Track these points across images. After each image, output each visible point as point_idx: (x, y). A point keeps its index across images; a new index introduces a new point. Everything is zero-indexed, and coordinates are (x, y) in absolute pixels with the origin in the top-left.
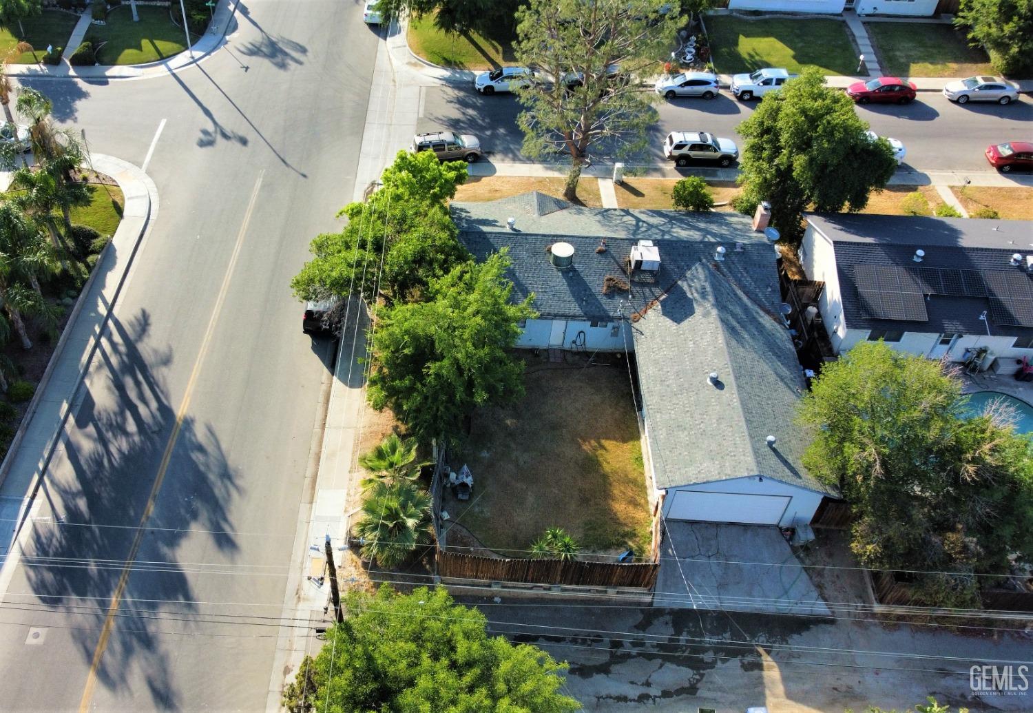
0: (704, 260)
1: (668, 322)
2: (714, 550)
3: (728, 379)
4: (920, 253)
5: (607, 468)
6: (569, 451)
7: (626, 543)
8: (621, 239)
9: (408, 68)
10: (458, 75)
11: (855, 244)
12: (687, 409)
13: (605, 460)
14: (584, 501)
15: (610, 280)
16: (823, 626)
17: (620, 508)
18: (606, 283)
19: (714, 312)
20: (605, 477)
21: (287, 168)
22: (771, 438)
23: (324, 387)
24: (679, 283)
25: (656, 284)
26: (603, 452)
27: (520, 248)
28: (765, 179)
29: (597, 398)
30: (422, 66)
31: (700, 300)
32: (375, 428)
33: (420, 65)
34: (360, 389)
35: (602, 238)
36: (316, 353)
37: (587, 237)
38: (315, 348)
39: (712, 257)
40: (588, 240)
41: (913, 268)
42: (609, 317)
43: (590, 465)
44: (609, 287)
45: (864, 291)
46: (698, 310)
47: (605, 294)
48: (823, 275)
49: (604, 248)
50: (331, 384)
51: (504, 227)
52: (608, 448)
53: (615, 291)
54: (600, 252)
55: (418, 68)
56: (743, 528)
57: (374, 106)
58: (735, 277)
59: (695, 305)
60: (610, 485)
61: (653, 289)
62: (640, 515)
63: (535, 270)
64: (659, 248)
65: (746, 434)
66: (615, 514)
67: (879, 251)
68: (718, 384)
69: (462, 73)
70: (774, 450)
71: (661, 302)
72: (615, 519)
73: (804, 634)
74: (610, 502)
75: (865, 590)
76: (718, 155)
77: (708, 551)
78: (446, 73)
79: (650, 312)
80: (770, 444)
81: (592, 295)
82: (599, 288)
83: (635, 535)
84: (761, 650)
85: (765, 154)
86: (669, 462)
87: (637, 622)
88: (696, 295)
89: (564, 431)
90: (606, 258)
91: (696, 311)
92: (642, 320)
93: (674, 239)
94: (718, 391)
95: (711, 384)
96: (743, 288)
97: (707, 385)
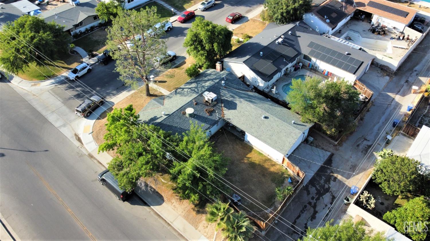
0: (222, 88)
1: (233, 111)
2: (299, 160)
3: (267, 115)
4: (261, 53)
5: (257, 162)
6: (244, 166)
7: (285, 177)
8: (197, 96)
9: (34, 87)
10: (58, 79)
11: (247, 59)
12: (267, 130)
13: (254, 161)
14: (264, 175)
15: (206, 110)
16: (333, 157)
17: (272, 169)
18: (206, 112)
19: (242, 100)
20: (259, 165)
21: (35, 153)
22: (293, 121)
23: (152, 213)
24: (222, 98)
25: (218, 103)
26: (250, 159)
27: (175, 119)
28: (205, 56)
29: (231, 146)
30: (40, 84)
31: (234, 99)
32: (187, 209)
33: (39, 84)
34: (165, 203)
35: (193, 99)
36: (135, 205)
37: (188, 103)
38: (132, 204)
39: (222, 85)
40: (189, 103)
41: (262, 58)
42: (216, 121)
43: (253, 165)
44: (208, 112)
45: (261, 70)
46: (237, 102)
47: (210, 115)
48: (242, 73)
49: (196, 102)
50: (153, 209)
51: (161, 117)
52: (250, 157)
53: (211, 113)
54: (196, 104)
55: (38, 85)
56: (297, 150)
57: (39, 109)
58: (232, 87)
59: (234, 101)
60: (263, 165)
61: (218, 105)
62: (278, 167)
63: (185, 122)
64: (212, 92)
65: (288, 125)
66: (273, 172)
67: (252, 58)
68: (266, 118)
69: (58, 78)
70: (295, 124)
71: (224, 107)
72: (275, 173)
73: (333, 162)
74: (269, 170)
75: (329, 141)
76: (172, 57)
77: (298, 161)
78: (52, 81)
79: (224, 111)
80: (294, 123)
81: (206, 118)
82: (207, 115)
83: (284, 173)
84: (332, 174)
85: (200, 49)
86: (279, 146)
87: (306, 193)
88: (231, 98)
89: (235, 162)
90: (199, 105)
91: (237, 103)
92: (225, 115)
93: (209, 87)
94: (268, 119)
95: (264, 119)
96: (236, 89)
97: (264, 120)
